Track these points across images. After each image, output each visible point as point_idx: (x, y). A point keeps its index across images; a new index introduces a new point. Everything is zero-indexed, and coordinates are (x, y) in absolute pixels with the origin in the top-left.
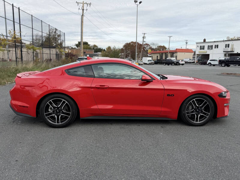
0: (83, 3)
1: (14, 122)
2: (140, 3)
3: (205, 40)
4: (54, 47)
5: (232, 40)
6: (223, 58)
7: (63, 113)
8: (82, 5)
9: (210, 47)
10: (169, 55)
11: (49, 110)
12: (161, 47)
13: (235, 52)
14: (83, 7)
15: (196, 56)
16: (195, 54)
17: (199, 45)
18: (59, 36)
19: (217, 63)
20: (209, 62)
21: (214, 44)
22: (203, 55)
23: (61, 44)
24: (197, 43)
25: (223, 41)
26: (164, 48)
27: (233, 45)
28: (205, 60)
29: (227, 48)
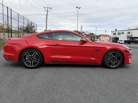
0: (48, 8)
1: (5, 66)
2: (80, 8)
3: (116, 30)
4: (30, 33)
5: (131, 30)
6: (126, 39)
7: (34, 60)
8: (47, 8)
9: (119, 34)
10: (96, 38)
11: (26, 58)
12: (91, 33)
13: (133, 36)
14: (47, 10)
15: (111, 39)
16: (110, 38)
17: (113, 32)
18: (34, 27)
19: (123, 42)
20: (118, 41)
21: (121, 32)
22: (115, 38)
23: (34, 31)
24: (112, 31)
25: (127, 30)
26: (93, 34)
27: (132, 33)
28: (116, 41)
29: (129, 34)
